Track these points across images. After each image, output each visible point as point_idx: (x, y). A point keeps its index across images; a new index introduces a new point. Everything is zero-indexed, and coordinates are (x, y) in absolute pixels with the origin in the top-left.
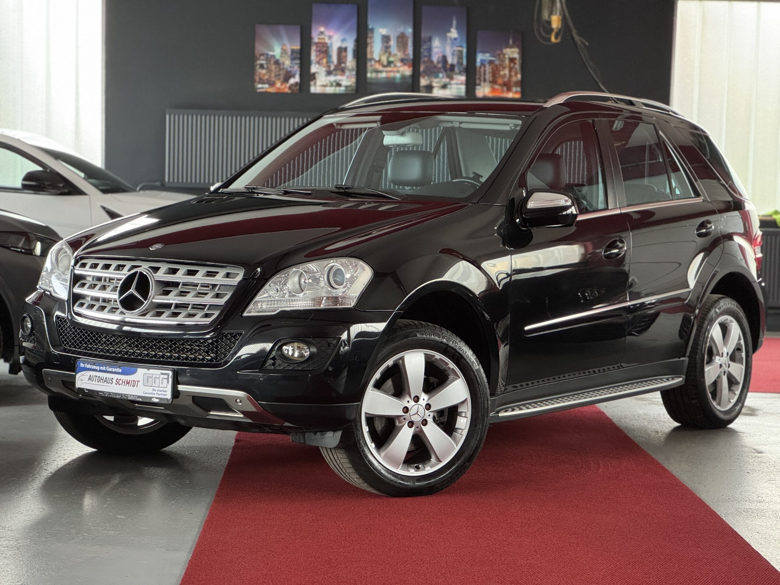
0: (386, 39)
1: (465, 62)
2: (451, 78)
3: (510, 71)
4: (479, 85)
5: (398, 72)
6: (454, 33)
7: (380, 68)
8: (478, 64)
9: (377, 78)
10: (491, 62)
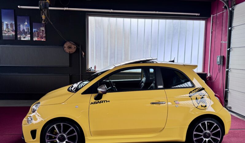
0: (7, 25)
1: (30, 31)
2: (26, 36)
3: (42, 34)
4: (34, 37)
5: (11, 34)
6: (26, 23)
7: (6, 33)
8: (34, 32)
9: (5, 35)
10: (37, 31)
